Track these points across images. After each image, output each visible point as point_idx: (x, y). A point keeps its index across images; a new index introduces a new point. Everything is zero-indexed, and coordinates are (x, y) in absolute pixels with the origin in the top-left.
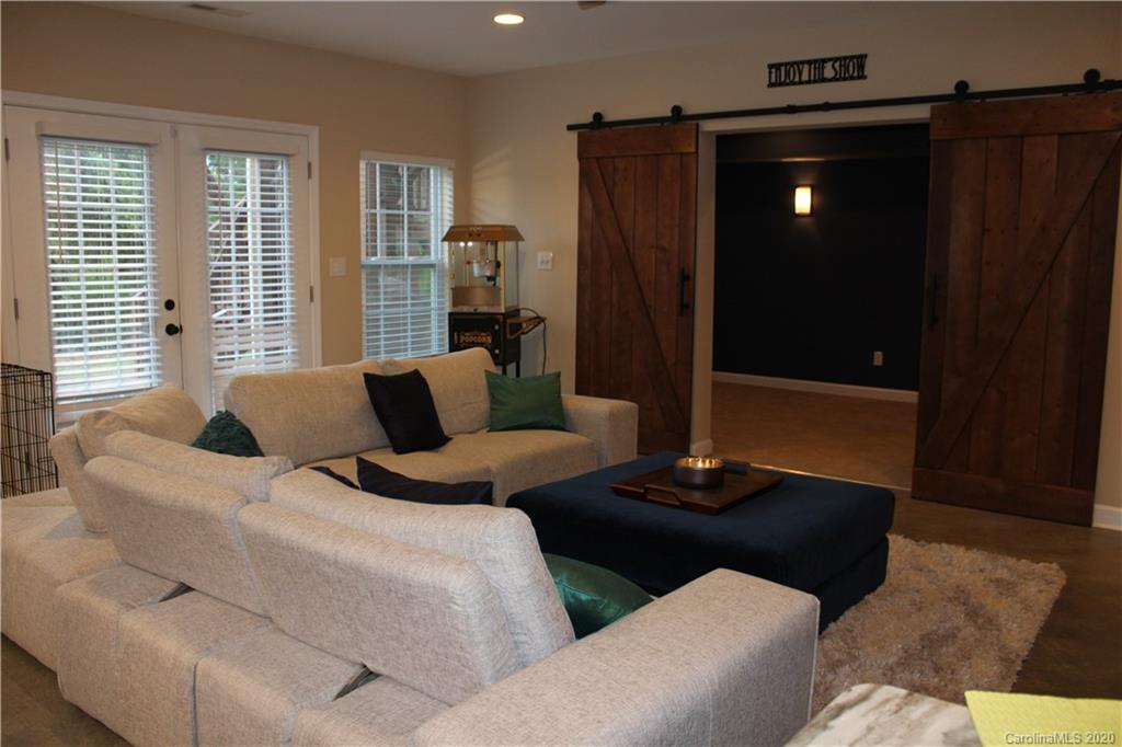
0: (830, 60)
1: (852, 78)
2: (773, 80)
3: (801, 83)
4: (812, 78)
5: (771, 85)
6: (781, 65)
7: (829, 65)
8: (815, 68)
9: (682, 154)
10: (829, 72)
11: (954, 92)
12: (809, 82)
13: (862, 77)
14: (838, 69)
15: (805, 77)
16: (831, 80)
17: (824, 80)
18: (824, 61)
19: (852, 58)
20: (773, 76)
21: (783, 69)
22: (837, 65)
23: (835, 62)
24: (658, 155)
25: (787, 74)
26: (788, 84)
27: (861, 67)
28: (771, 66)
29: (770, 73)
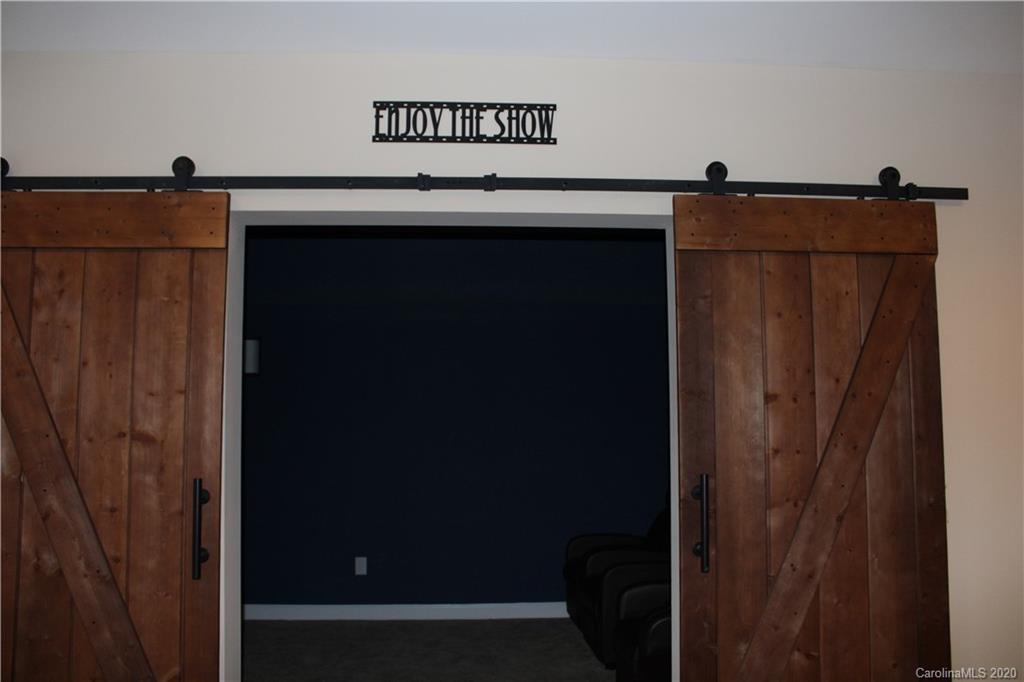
0: (491, 106)
1: (531, 140)
2: (384, 130)
3: (437, 139)
4: (459, 133)
5: (379, 138)
6: (399, 105)
7: (488, 115)
8: (464, 118)
9: (193, 250)
10: (489, 125)
11: (704, 178)
12: (452, 139)
13: (549, 140)
14: (506, 123)
15: (445, 130)
16: (492, 140)
17: (480, 139)
18: (480, 107)
19: (531, 107)
20: (384, 123)
21: (403, 112)
22: (504, 116)
23: (501, 110)
24: (139, 250)
25: (411, 122)
26: (412, 140)
27: (547, 125)
28: (379, 106)
29: (378, 117)
